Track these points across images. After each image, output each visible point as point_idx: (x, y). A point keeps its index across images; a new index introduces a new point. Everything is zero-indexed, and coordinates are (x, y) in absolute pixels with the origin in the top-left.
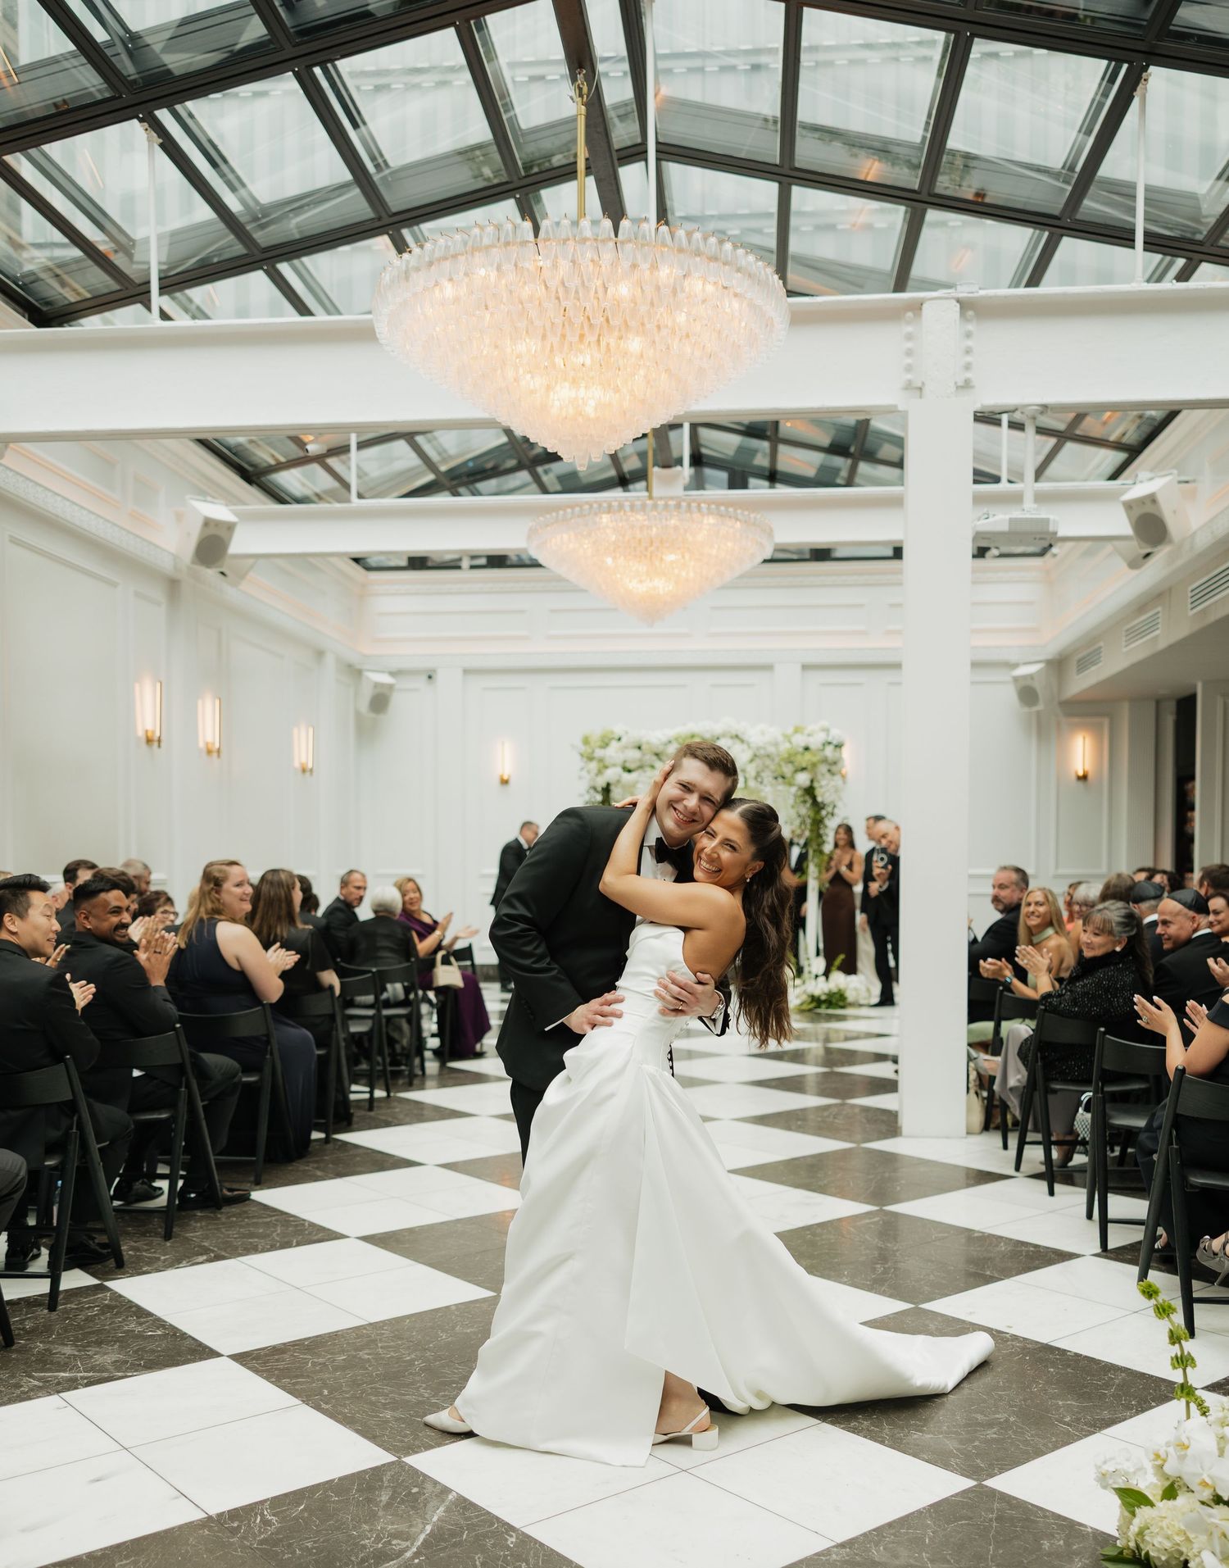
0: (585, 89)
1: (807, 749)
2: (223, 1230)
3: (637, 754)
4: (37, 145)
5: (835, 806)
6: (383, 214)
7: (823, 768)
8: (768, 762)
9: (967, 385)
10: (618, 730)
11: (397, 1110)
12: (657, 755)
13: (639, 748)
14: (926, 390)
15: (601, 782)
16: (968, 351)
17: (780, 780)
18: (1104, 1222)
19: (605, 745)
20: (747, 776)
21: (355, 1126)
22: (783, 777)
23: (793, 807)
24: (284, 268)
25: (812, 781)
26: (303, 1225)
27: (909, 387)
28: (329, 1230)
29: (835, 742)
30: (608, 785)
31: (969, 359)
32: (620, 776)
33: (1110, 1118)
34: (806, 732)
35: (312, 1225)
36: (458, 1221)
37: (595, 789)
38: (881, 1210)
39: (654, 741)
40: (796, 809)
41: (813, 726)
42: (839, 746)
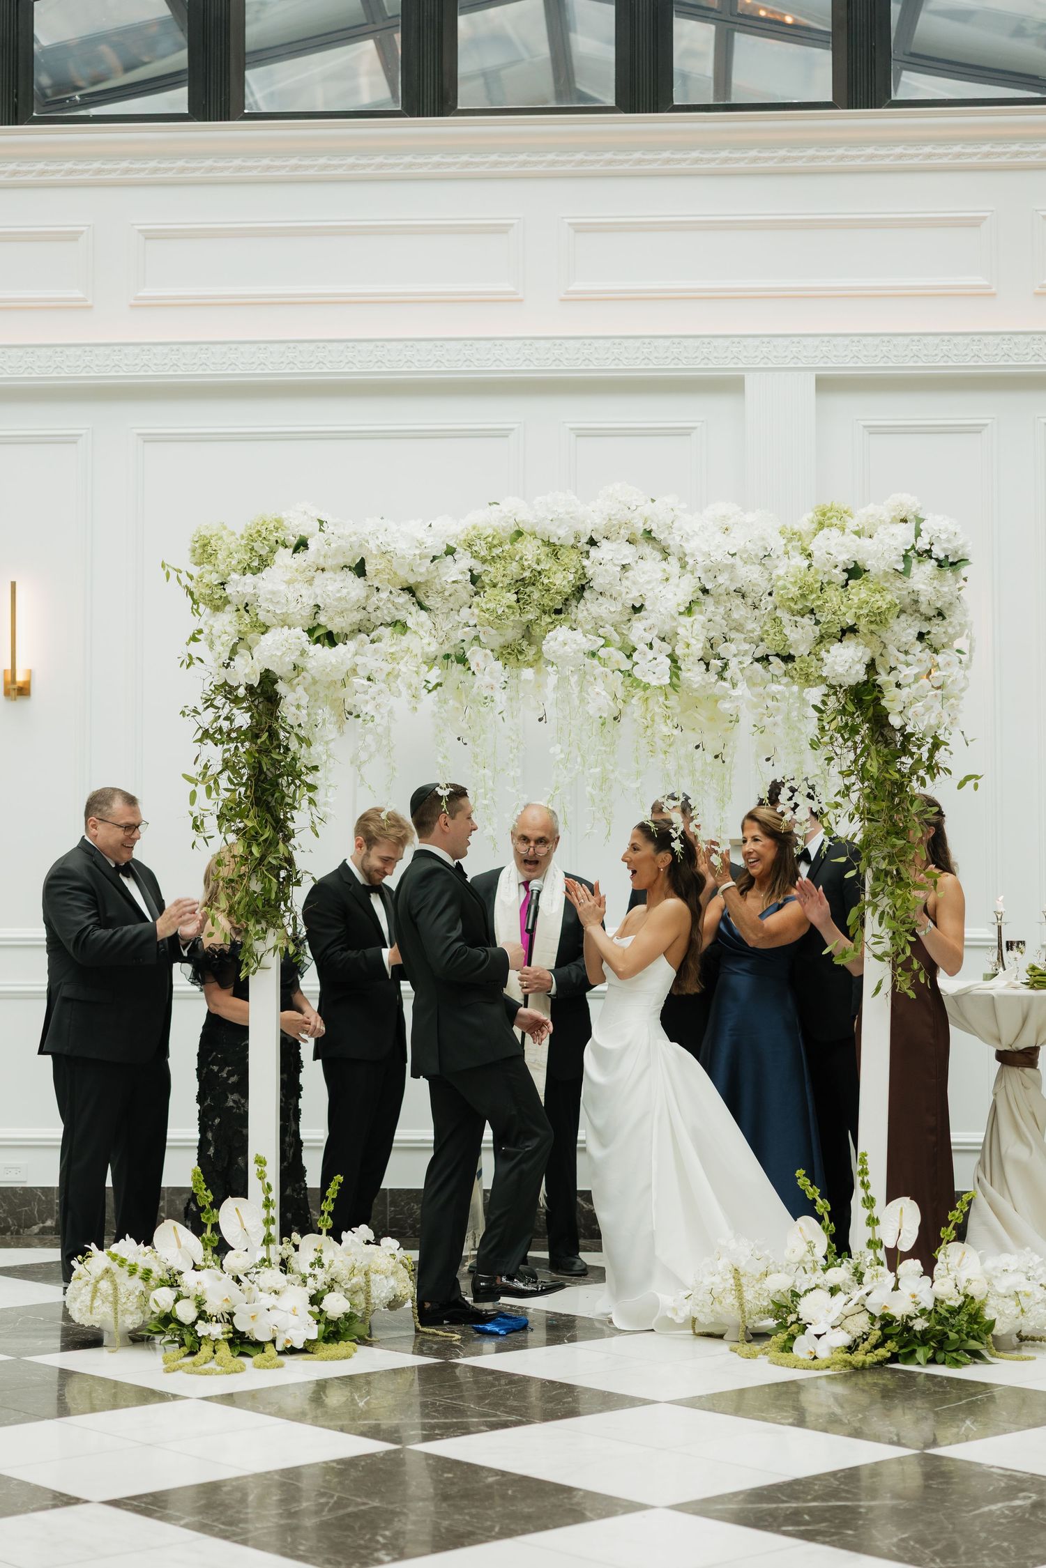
1: (855, 572)
3: (354, 587)
5: (936, 745)
7: (905, 630)
8: (741, 612)
10: (298, 522)
12: (410, 590)
13: (360, 569)
15: (246, 672)
17: (777, 665)
19: (262, 564)
20: (680, 651)
22: (788, 659)
23: (814, 745)
25: (871, 667)
29: (938, 552)
30: (268, 678)
32: (303, 653)
34: (851, 525)
37: (227, 689)
39: (403, 547)
40: (824, 752)
41: (871, 508)
42: (951, 564)
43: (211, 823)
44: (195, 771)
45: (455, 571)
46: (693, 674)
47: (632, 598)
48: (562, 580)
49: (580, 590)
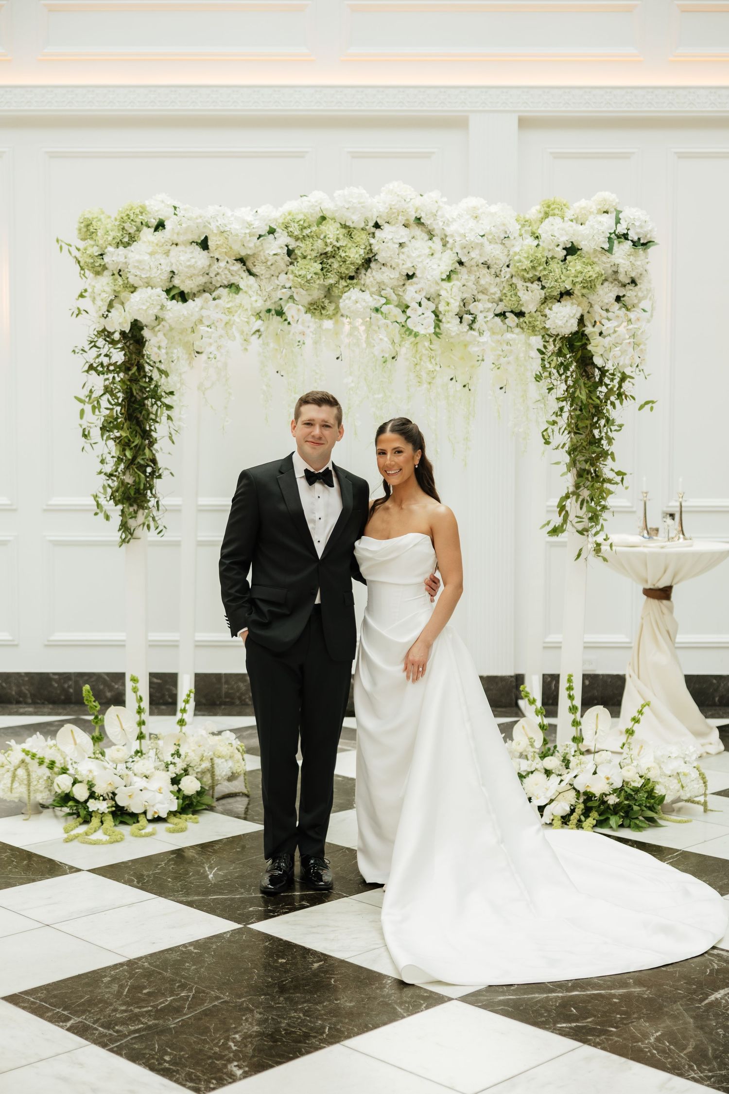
1: (572, 250)
3: (200, 258)
5: (624, 378)
7: (607, 294)
8: (486, 279)
10: (157, 208)
12: (242, 260)
13: (204, 244)
15: (119, 322)
17: (512, 319)
19: (128, 240)
20: (442, 308)
22: (520, 314)
23: (538, 378)
25: (581, 321)
29: (633, 235)
30: (137, 326)
32: (162, 307)
34: (569, 214)
37: (106, 334)
39: (236, 227)
40: (545, 384)
41: (583, 203)
42: (641, 244)
43: (96, 433)
44: (83, 394)
45: (275, 246)
46: (451, 325)
47: (406, 269)
48: (356, 255)
49: (367, 262)
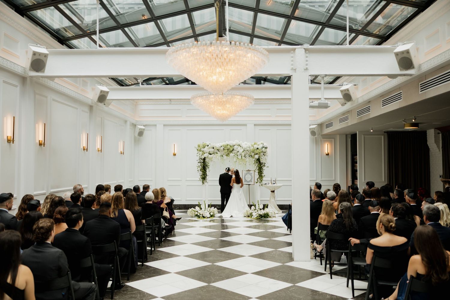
0: (218, 5)
1: (258, 149)
2: (124, 296)
3: (213, 150)
4: (67, 2)
5: (265, 164)
6: (154, 17)
7: (262, 154)
8: (247, 152)
9: (307, 69)
10: (208, 143)
11: (158, 254)
12: (218, 150)
13: (213, 148)
14: (297, 70)
15: (203, 157)
16: (307, 61)
18: (353, 289)
19: (204, 147)
20: (242, 156)
21: (148, 260)
22: (252, 156)
24: (126, 29)
25: (259, 157)
26: (145, 294)
27: (292, 69)
28: (152, 295)
29: (265, 147)
30: (205, 158)
31: (307, 63)
32: (208, 156)
33: (354, 262)
34: (257, 144)
35: (147, 293)
36: (185, 291)
37: (201, 159)
38: (294, 285)
39: (217, 146)
40: (255, 164)
41: (259, 143)
42: (266, 148)
43: (199, 170)
44: (198, 166)
45: (222, 148)
46: (243, 158)
47: (238, 151)
48: (232, 149)
49: (233, 150)
